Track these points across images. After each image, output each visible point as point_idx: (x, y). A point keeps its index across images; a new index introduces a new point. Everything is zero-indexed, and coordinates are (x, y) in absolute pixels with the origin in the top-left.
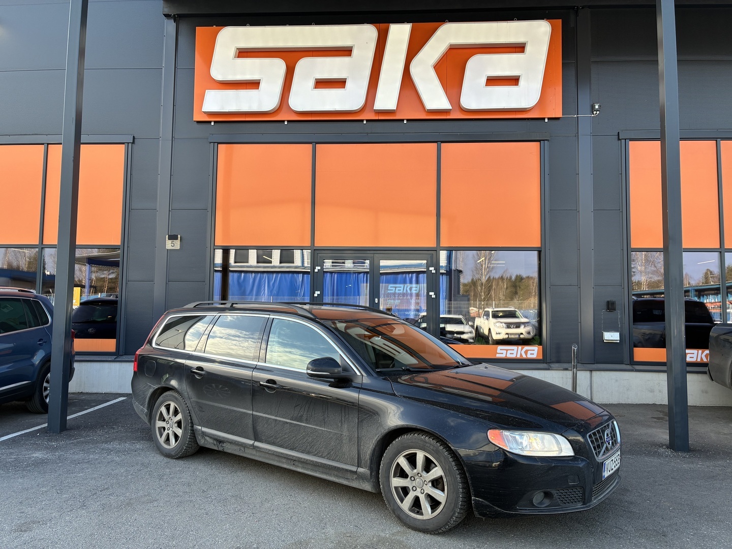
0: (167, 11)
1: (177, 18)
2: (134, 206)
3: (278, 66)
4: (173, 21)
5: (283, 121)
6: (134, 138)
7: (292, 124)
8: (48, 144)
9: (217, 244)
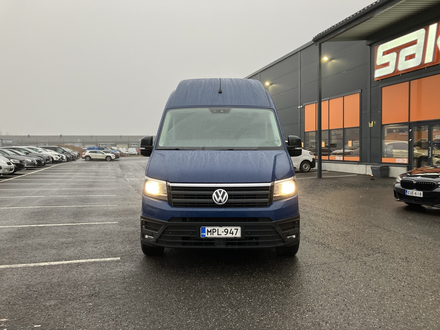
0: (367, 44)
1: (370, 45)
2: (363, 113)
3: (394, 54)
4: (369, 47)
5: (400, 75)
6: (362, 90)
7: (403, 75)
8: (344, 96)
9: (382, 124)
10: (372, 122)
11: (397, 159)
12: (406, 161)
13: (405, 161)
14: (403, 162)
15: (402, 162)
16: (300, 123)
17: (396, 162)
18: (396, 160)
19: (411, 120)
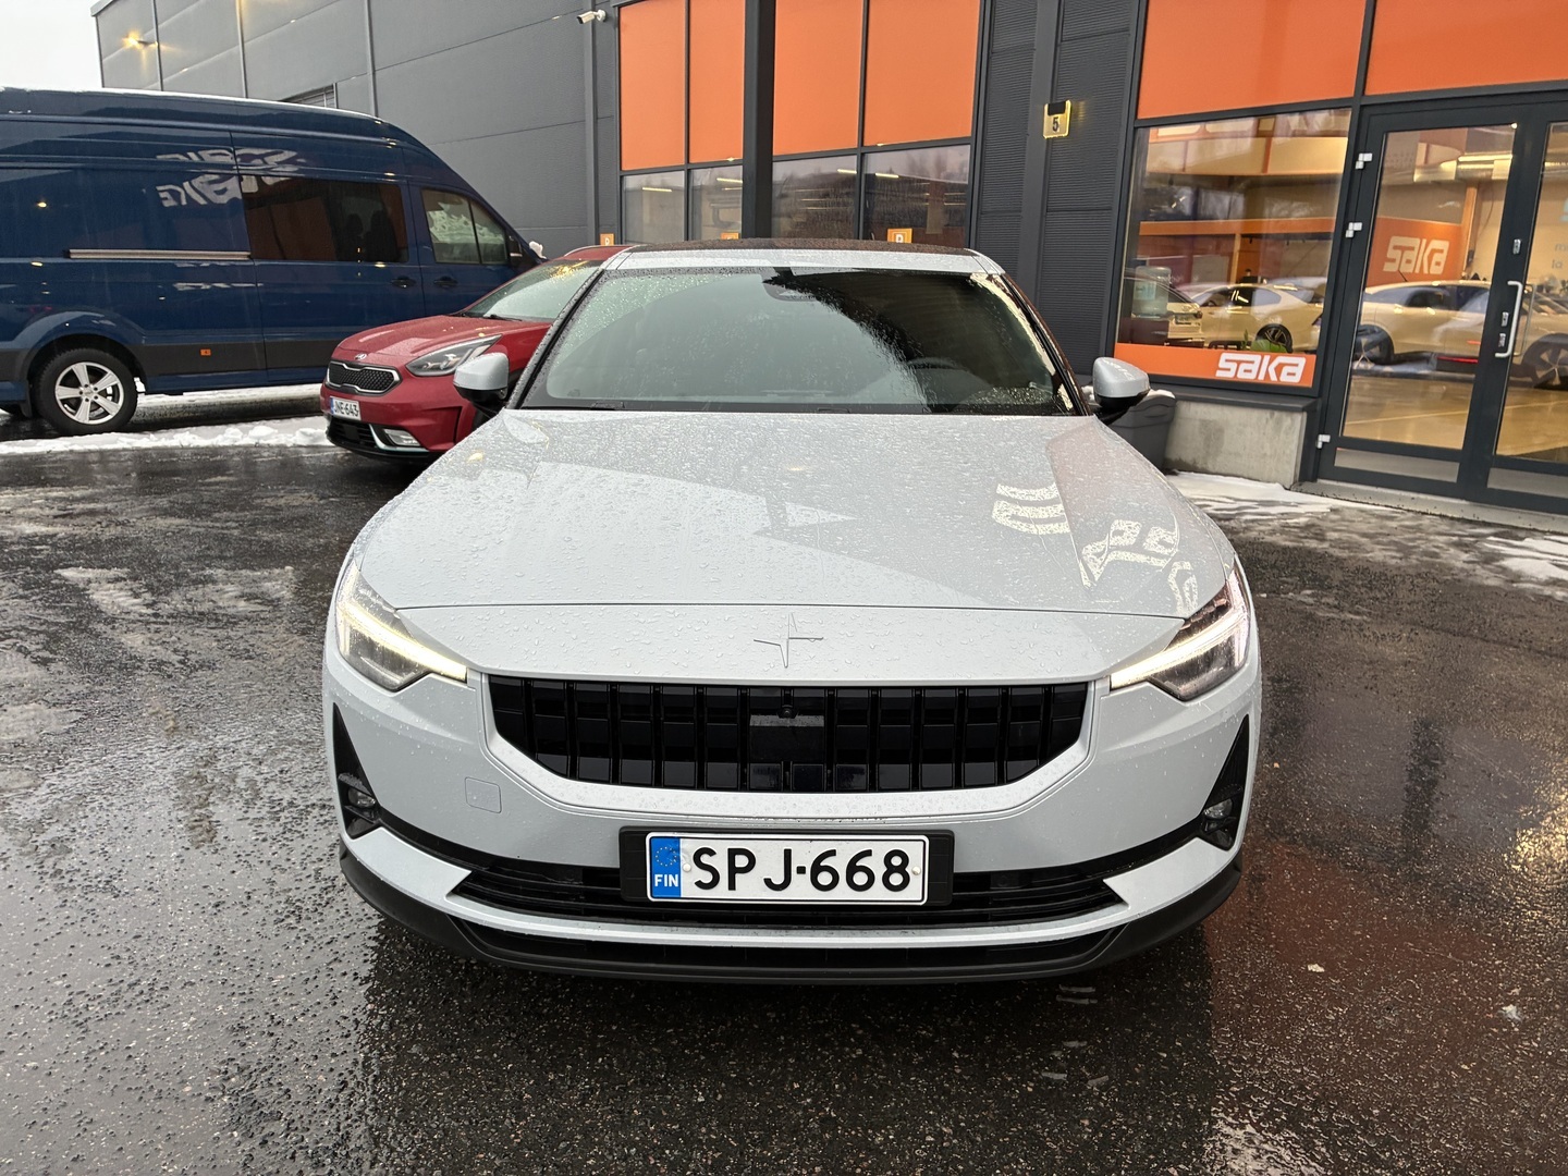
9: (1141, 116)
10: (1068, 103)
11: (1225, 356)
12: (1299, 371)
13: (1286, 370)
14: (1273, 378)
15: (1261, 377)
16: (596, 118)
17: (1220, 374)
18: (1222, 364)
19: (1377, 87)
